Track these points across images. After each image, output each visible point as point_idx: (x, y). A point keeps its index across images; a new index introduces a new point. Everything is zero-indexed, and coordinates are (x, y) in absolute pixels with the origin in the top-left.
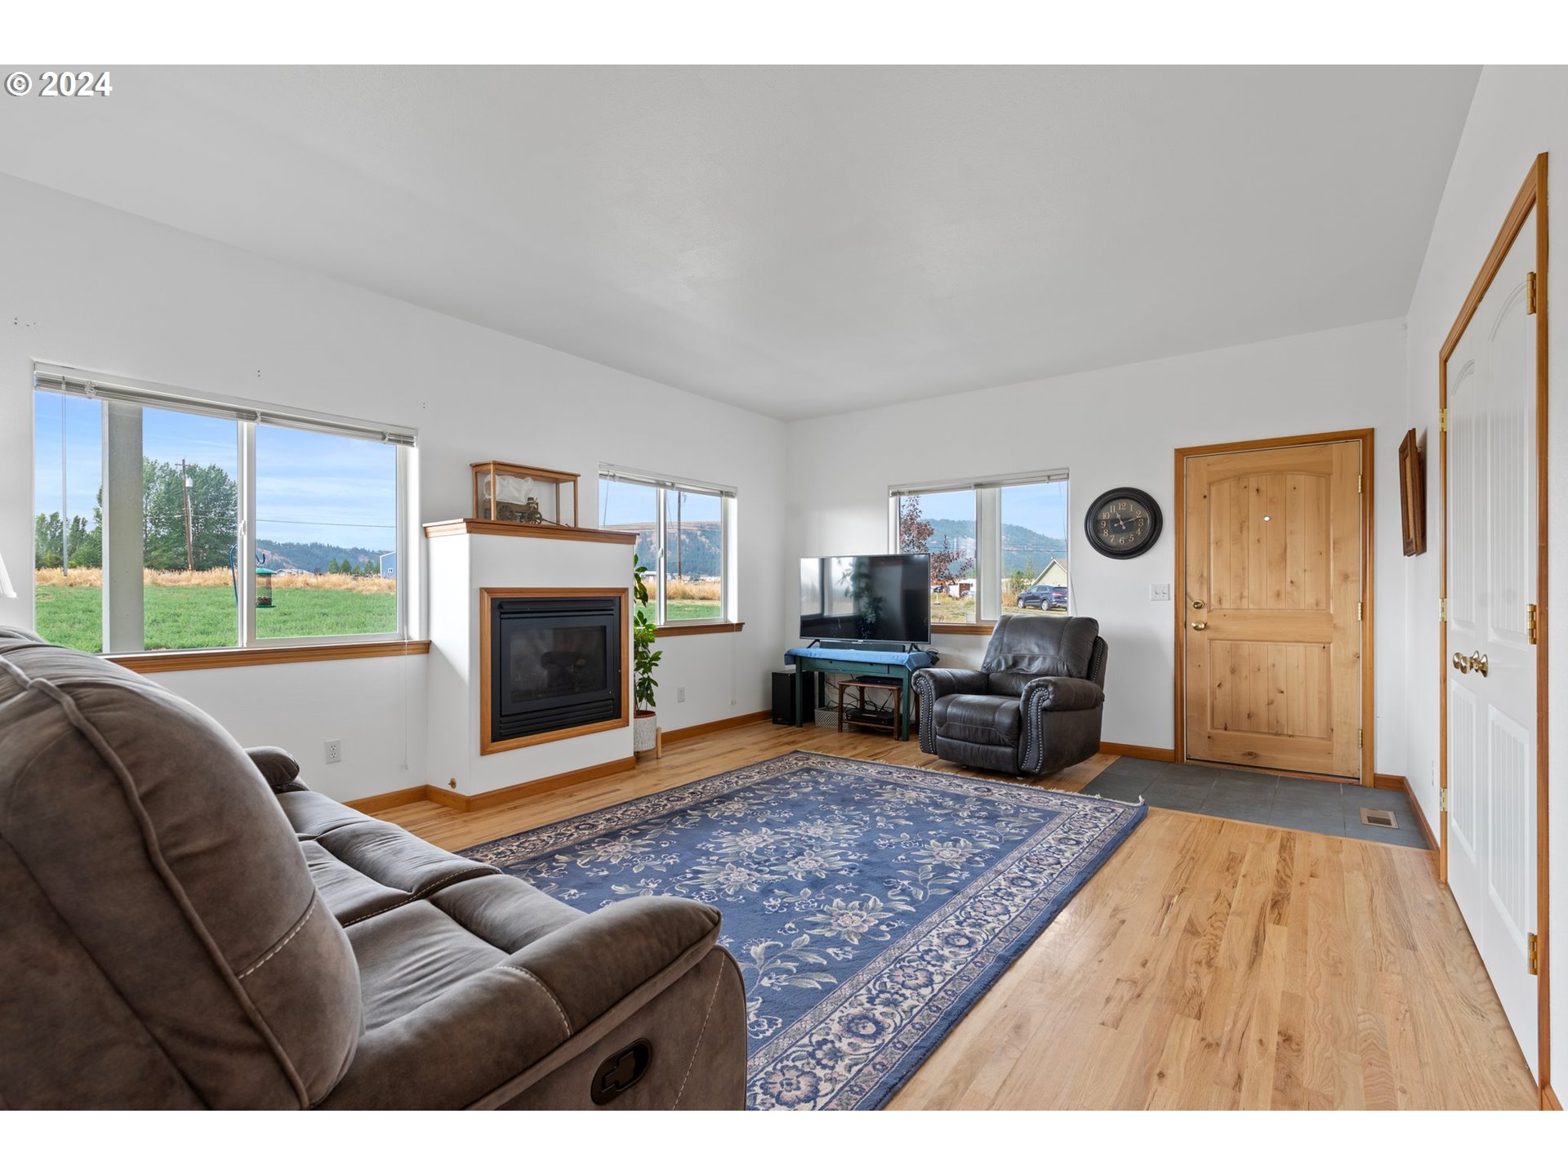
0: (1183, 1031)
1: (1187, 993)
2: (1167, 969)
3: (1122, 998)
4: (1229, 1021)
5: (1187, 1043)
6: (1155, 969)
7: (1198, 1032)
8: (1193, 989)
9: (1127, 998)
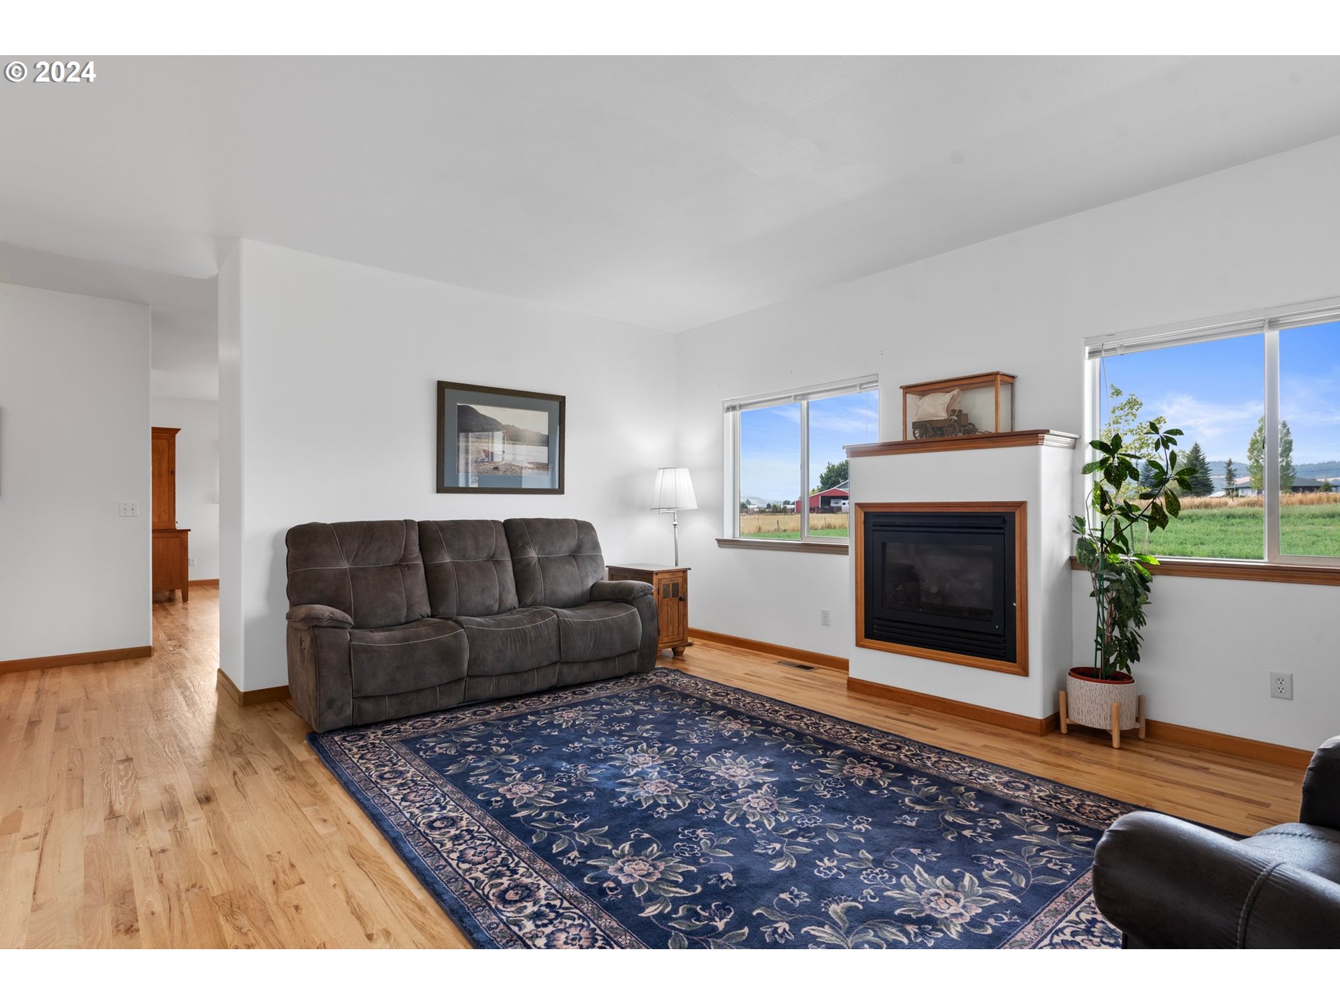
0: (219, 883)
1: (238, 911)
2: (273, 919)
3: (285, 873)
4: (187, 912)
5: (211, 879)
6: (283, 910)
7: (208, 889)
8: (235, 917)
9: (282, 877)
